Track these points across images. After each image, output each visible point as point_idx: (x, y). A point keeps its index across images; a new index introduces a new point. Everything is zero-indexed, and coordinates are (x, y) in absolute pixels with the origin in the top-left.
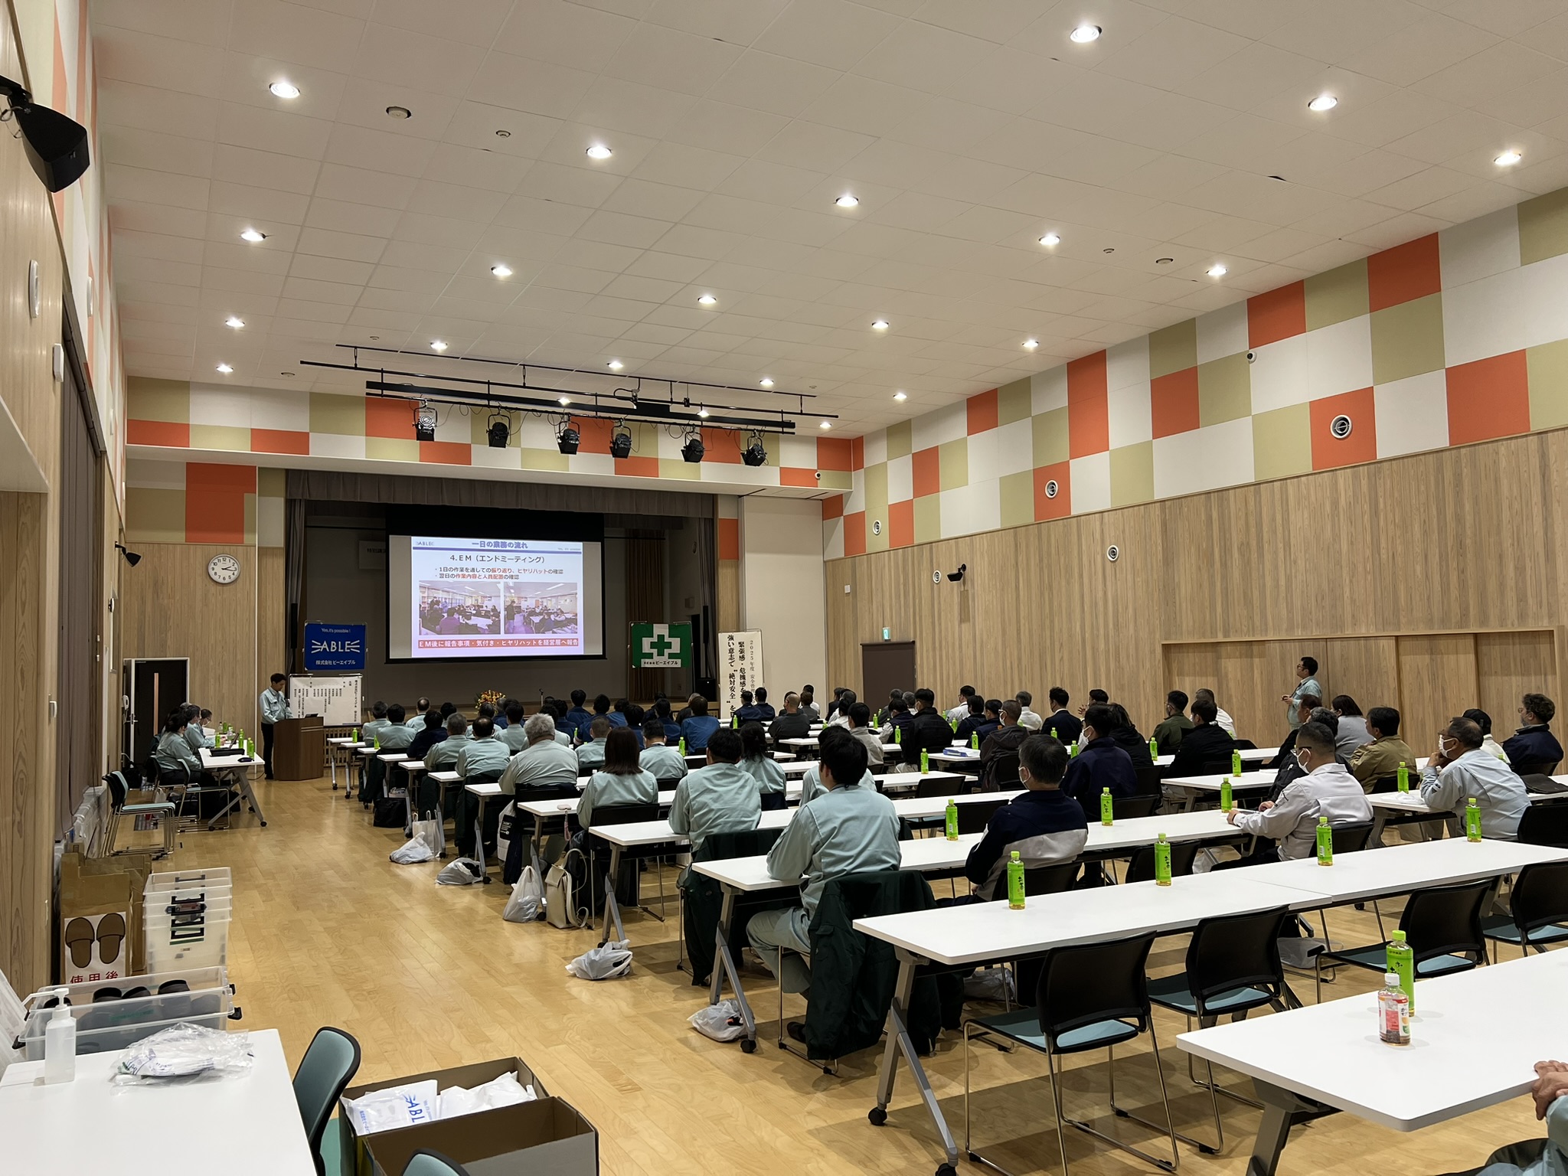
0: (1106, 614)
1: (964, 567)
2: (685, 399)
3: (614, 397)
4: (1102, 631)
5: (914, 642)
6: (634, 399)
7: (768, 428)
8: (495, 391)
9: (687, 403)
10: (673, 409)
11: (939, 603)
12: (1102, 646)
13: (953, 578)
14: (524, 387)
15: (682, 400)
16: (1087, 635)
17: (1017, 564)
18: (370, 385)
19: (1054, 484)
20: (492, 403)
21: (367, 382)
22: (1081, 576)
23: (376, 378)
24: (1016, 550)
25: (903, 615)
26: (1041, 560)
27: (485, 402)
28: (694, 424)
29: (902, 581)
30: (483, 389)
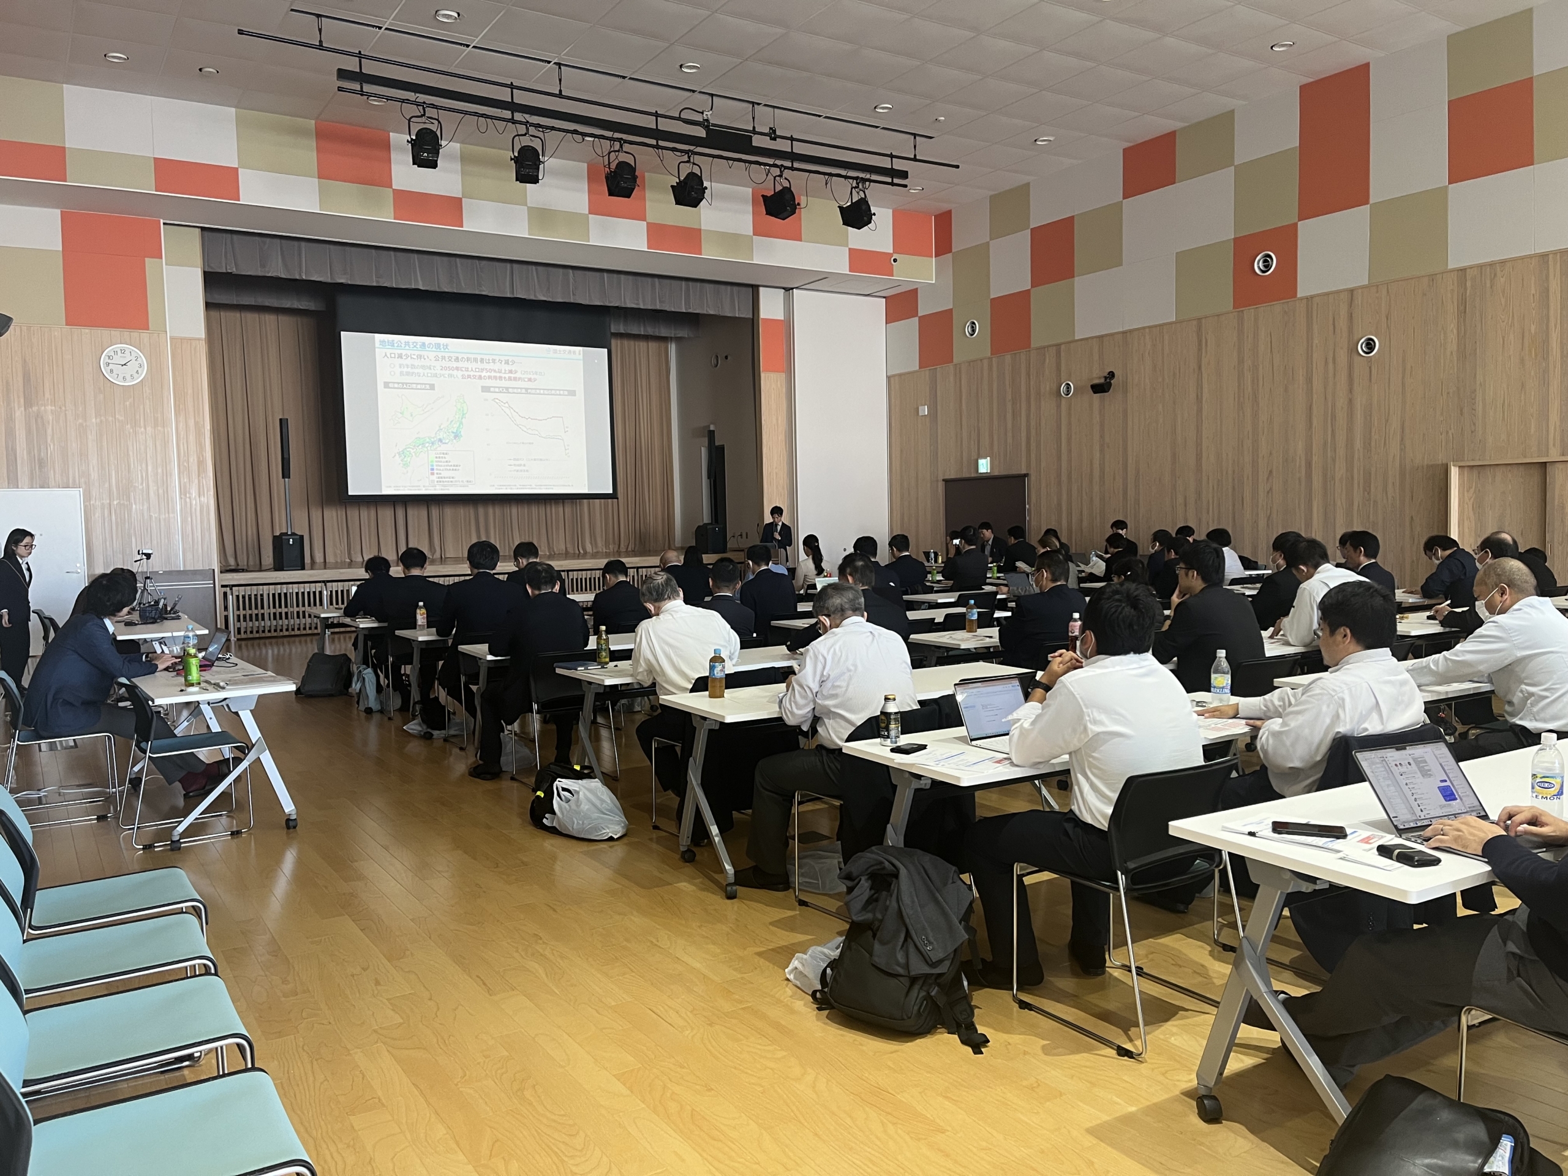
0: (1350, 429)
1: (1112, 375)
2: (771, 128)
3: (679, 119)
4: (1341, 452)
5: (1026, 475)
6: (705, 124)
7: (874, 177)
8: (521, 98)
9: (773, 135)
10: (757, 141)
11: (1070, 423)
12: (1340, 471)
13: (1098, 389)
14: (560, 95)
15: (767, 131)
16: (1315, 459)
17: (1200, 368)
18: (342, 74)
19: (1270, 256)
20: (518, 116)
21: (339, 70)
22: (1309, 380)
23: (352, 64)
24: (1200, 349)
25: (1010, 440)
26: (1241, 361)
27: (507, 114)
28: (782, 165)
29: (1009, 397)
30: (504, 95)
